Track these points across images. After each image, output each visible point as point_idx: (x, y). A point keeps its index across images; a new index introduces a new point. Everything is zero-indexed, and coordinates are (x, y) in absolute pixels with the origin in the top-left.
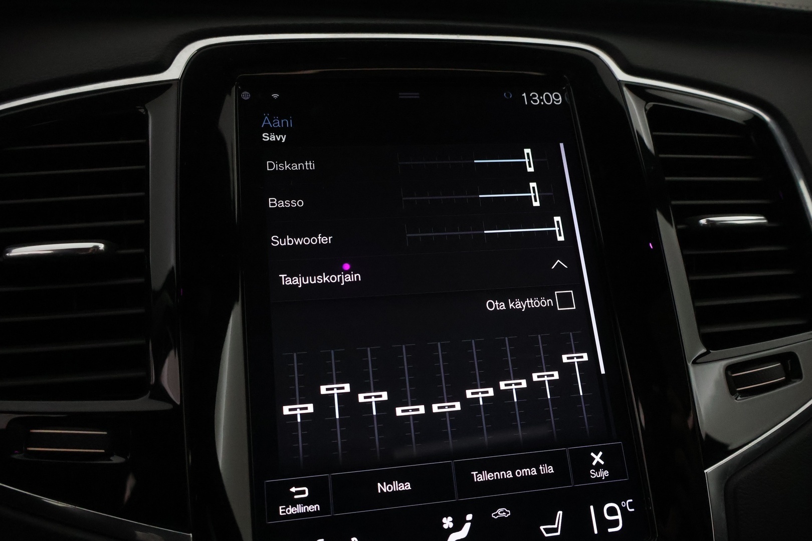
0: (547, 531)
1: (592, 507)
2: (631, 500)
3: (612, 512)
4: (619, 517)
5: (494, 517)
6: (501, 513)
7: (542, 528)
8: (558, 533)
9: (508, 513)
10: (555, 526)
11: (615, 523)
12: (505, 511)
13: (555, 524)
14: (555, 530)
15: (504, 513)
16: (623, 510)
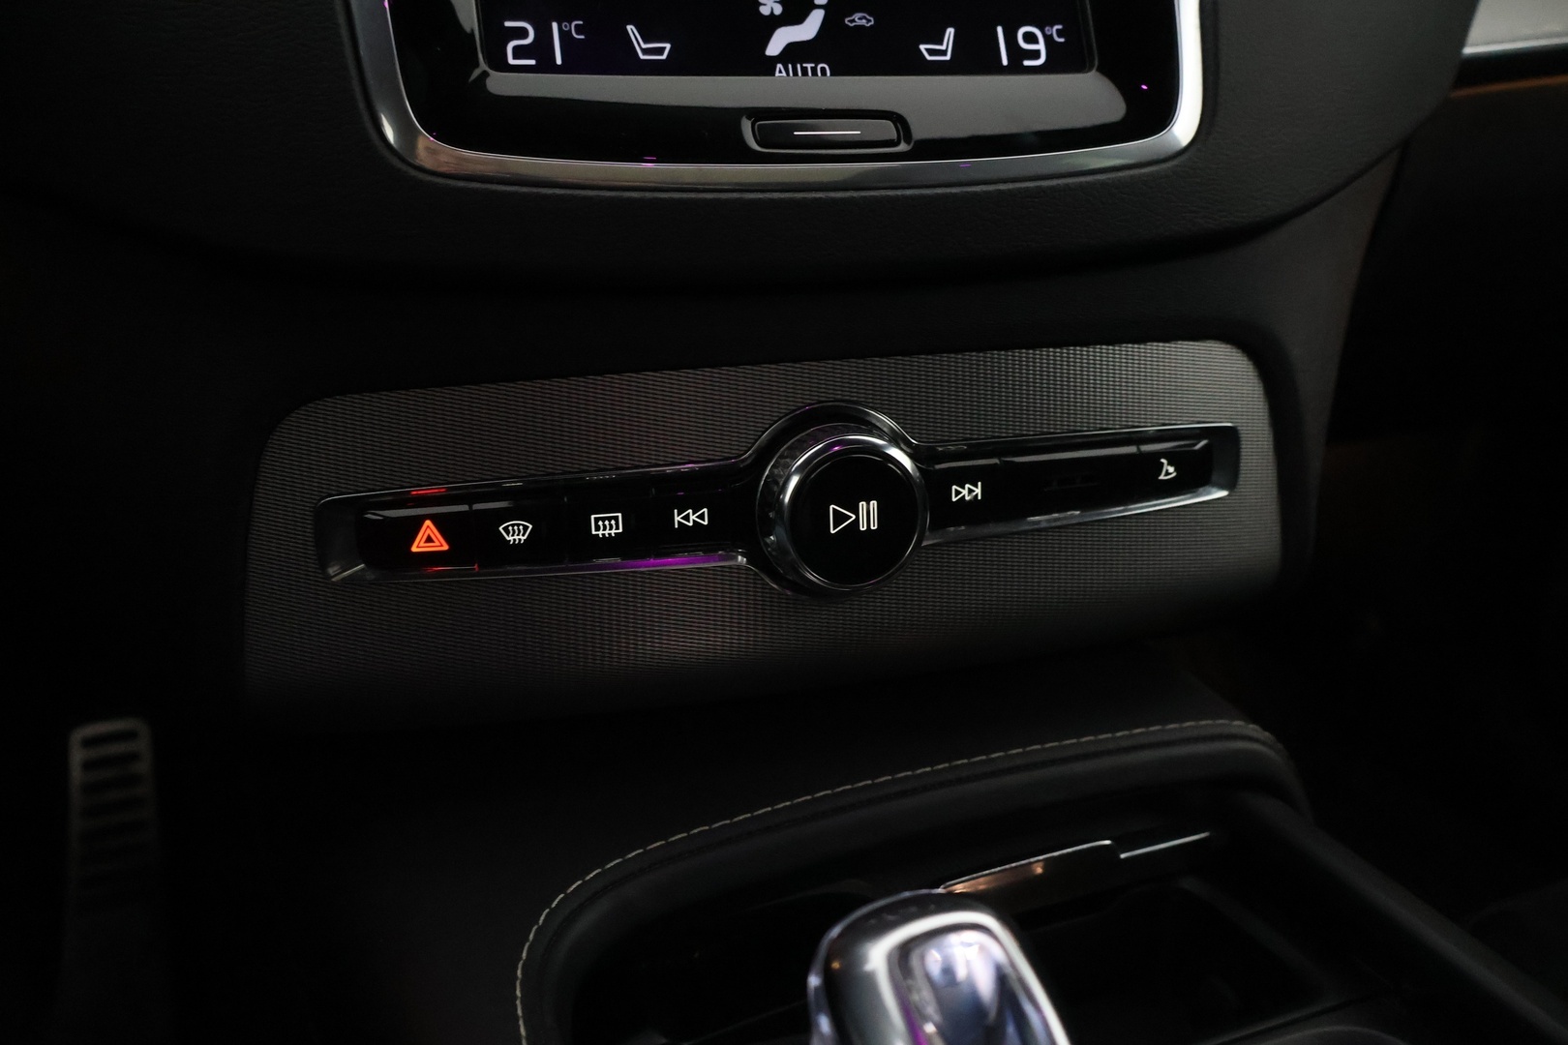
0: (931, 52)
1: (1000, 30)
2: (1060, 27)
3: (1030, 38)
4: (1041, 46)
5: (849, 24)
6: (859, 19)
7: (922, 47)
8: (948, 57)
9: (870, 21)
10: (943, 47)
11: (1036, 55)
12: (864, 18)
13: (941, 44)
14: (944, 53)
15: (864, 21)
16: (1048, 39)
